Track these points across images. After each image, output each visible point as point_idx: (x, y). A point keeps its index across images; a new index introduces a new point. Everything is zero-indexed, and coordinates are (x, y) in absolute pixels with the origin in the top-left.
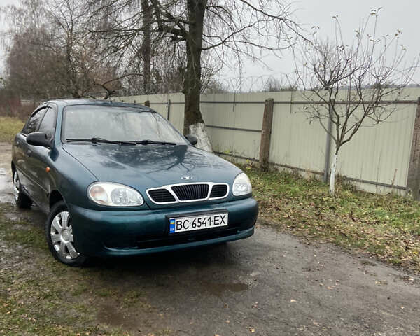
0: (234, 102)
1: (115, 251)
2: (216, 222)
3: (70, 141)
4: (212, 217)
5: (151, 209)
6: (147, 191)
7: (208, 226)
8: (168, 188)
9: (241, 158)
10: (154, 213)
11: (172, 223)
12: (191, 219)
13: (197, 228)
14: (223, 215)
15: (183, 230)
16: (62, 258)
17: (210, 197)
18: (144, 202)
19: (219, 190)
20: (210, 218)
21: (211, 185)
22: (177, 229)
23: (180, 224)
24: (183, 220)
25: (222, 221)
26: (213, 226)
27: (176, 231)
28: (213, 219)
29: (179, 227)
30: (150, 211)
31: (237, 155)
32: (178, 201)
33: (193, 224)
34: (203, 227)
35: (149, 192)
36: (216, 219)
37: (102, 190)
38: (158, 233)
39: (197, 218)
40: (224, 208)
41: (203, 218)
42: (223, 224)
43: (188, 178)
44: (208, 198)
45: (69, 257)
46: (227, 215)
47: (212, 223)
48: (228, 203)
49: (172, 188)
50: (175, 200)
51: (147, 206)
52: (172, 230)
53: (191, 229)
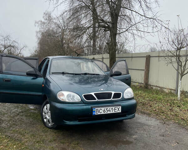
0: (132, 57)
1: (68, 123)
2: (115, 111)
3: (53, 73)
4: (113, 108)
5: (84, 103)
6: (83, 95)
7: (111, 112)
8: (93, 94)
9: (135, 82)
10: (85, 105)
11: (94, 110)
12: (103, 109)
13: (106, 113)
14: (118, 107)
15: (99, 113)
16: (47, 125)
17: (113, 98)
18: (81, 100)
19: (117, 95)
20: (112, 108)
21: (113, 93)
22: (96, 113)
23: (98, 111)
24: (99, 109)
25: (118, 110)
26: (113, 112)
27: (96, 114)
28: (113, 109)
29: (97, 112)
30: (84, 104)
31: (133, 81)
32: (97, 100)
33: (104, 111)
34: (109, 112)
35: (84, 96)
36: (115, 109)
37: (63, 95)
38: (87, 115)
39: (106, 108)
40: (119, 104)
41: (109, 108)
42: (118, 112)
43: (102, 89)
44: (112, 99)
45: (50, 125)
46: (120, 107)
47: (113, 111)
48: (121, 102)
49: (94, 94)
50: (96, 100)
51: (83, 102)
52: (94, 113)
53: (103, 113)
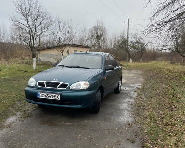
2: (55, 97)
5: (36, 88)
7: (51, 98)
11: (38, 94)
12: (45, 94)
13: (47, 98)
15: (42, 97)
17: (58, 88)
18: (36, 85)
19: (64, 86)
20: (52, 95)
21: (61, 83)
22: (40, 97)
24: (42, 94)
26: (53, 98)
28: (53, 96)
32: (46, 87)
33: (46, 96)
34: (49, 98)
35: (38, 82)
39: (47, 94)
41: (49, 94)
42: (58, 99)
43: (55, 79)
46: (59, 95)
49: (46, 82)
52: (38, 96)
53: (45, 98)
